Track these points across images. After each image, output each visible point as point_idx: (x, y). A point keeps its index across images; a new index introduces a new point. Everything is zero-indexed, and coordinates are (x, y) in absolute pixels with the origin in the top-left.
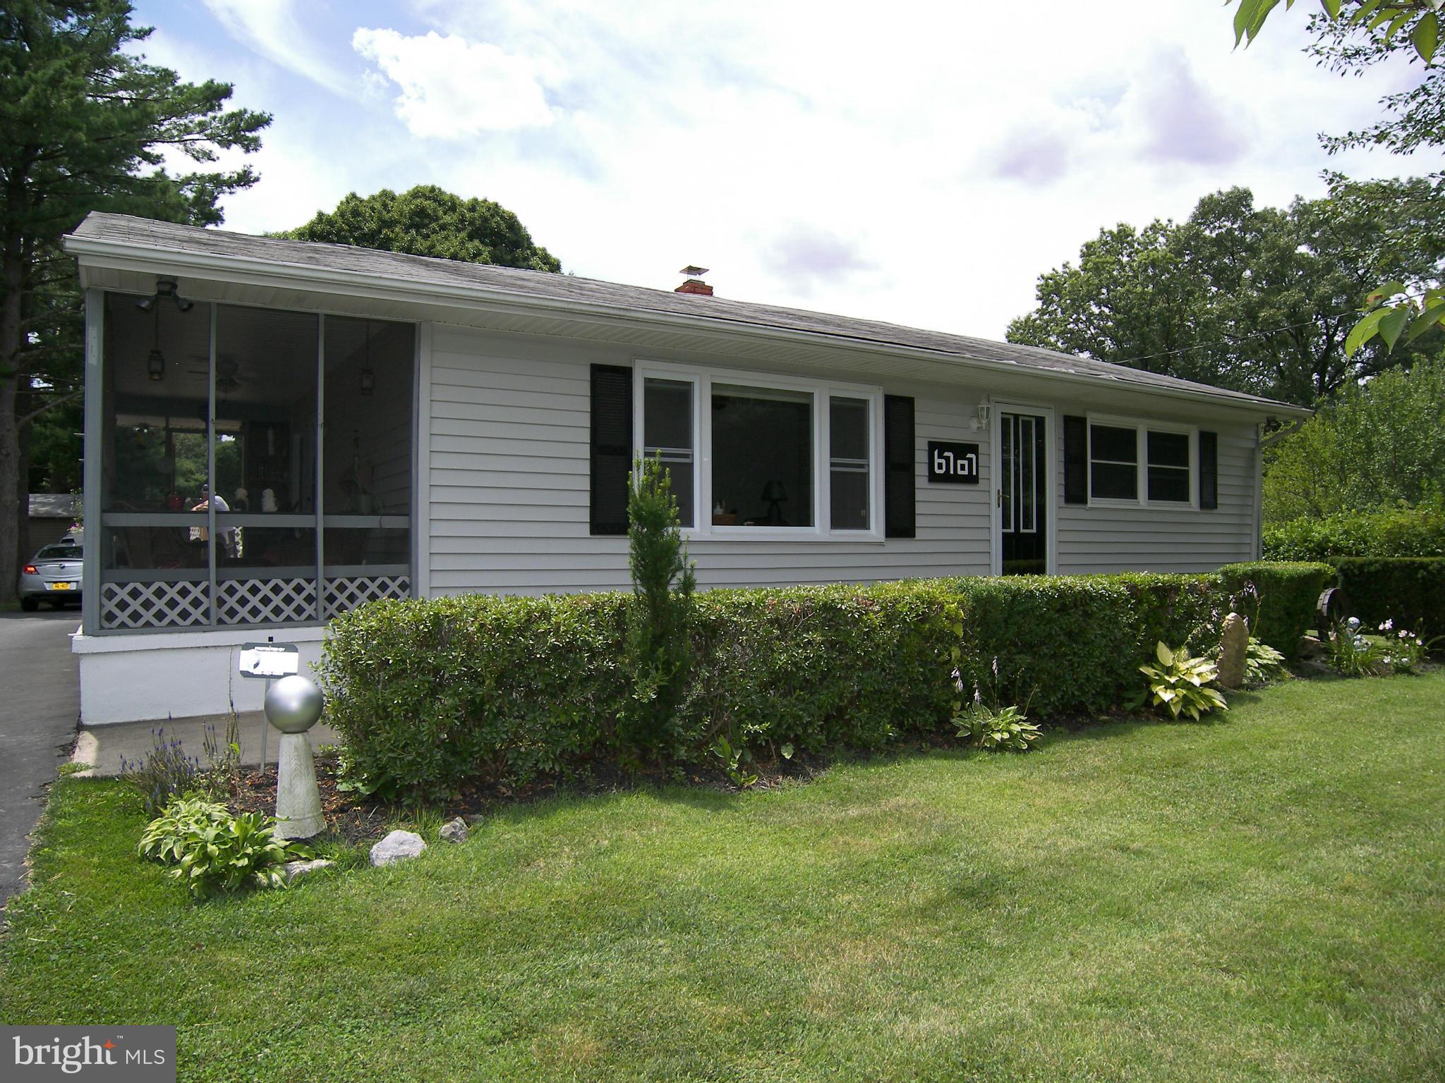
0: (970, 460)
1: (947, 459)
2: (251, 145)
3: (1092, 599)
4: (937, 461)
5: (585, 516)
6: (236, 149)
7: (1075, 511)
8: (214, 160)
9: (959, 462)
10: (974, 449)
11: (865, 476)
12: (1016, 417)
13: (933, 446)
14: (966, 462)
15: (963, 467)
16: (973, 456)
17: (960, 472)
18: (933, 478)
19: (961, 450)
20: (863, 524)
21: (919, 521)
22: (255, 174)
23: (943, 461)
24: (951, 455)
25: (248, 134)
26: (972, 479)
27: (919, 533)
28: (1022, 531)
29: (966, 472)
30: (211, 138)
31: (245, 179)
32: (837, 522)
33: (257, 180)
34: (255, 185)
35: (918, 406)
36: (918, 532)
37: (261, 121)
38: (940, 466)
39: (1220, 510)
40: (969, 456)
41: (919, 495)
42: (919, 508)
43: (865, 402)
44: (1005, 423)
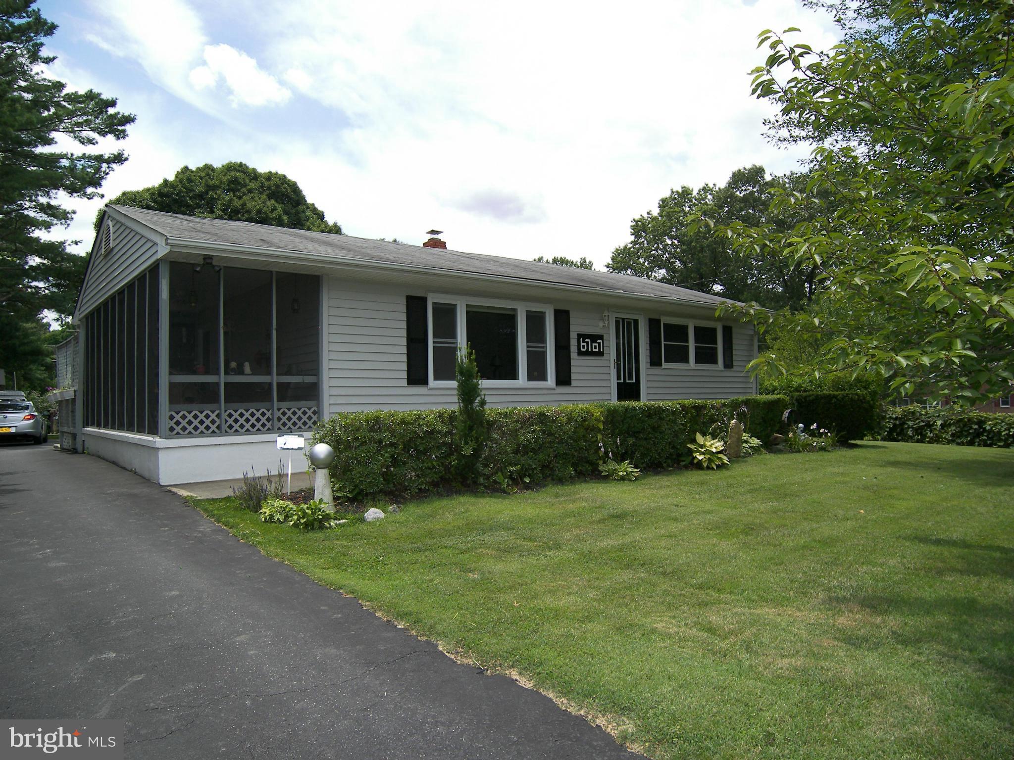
0: (599, 344)
1: (587, 343)
3: (663, 411)
4: (582, 344)
5: (404, 375)
6: (110, 137)
7: (656, 370)
8: (94, 144)
9: (594, 345)
10: (601, 337)
11: (544, 353)
12: (623, 319)
13: (580, 336)
14: (597, 345)
15: (595, 347)
16: (601, 341)
17: (594, 350)
18: (580, 353)
19: (594, 338)
20: (544, 378)
21: (573, 377)
22: (125, 156)
23: (585, 344)
24: (589, 340)
25: (119, 128)
26: (600, 354)
27: (574, 383)
28: (627, 381)
29: (597, 350)
31: (119, 159)
32: (530, 378)
33: (126, 159)
34: (126, 163)
35: (571, 315)
36: (573, 382)
38: (584, 347)
39: (735, 369)
40: (598, 341)
41: (573, 363)
42: (573, 370)
43: (544, 313)
44: (617, 322)
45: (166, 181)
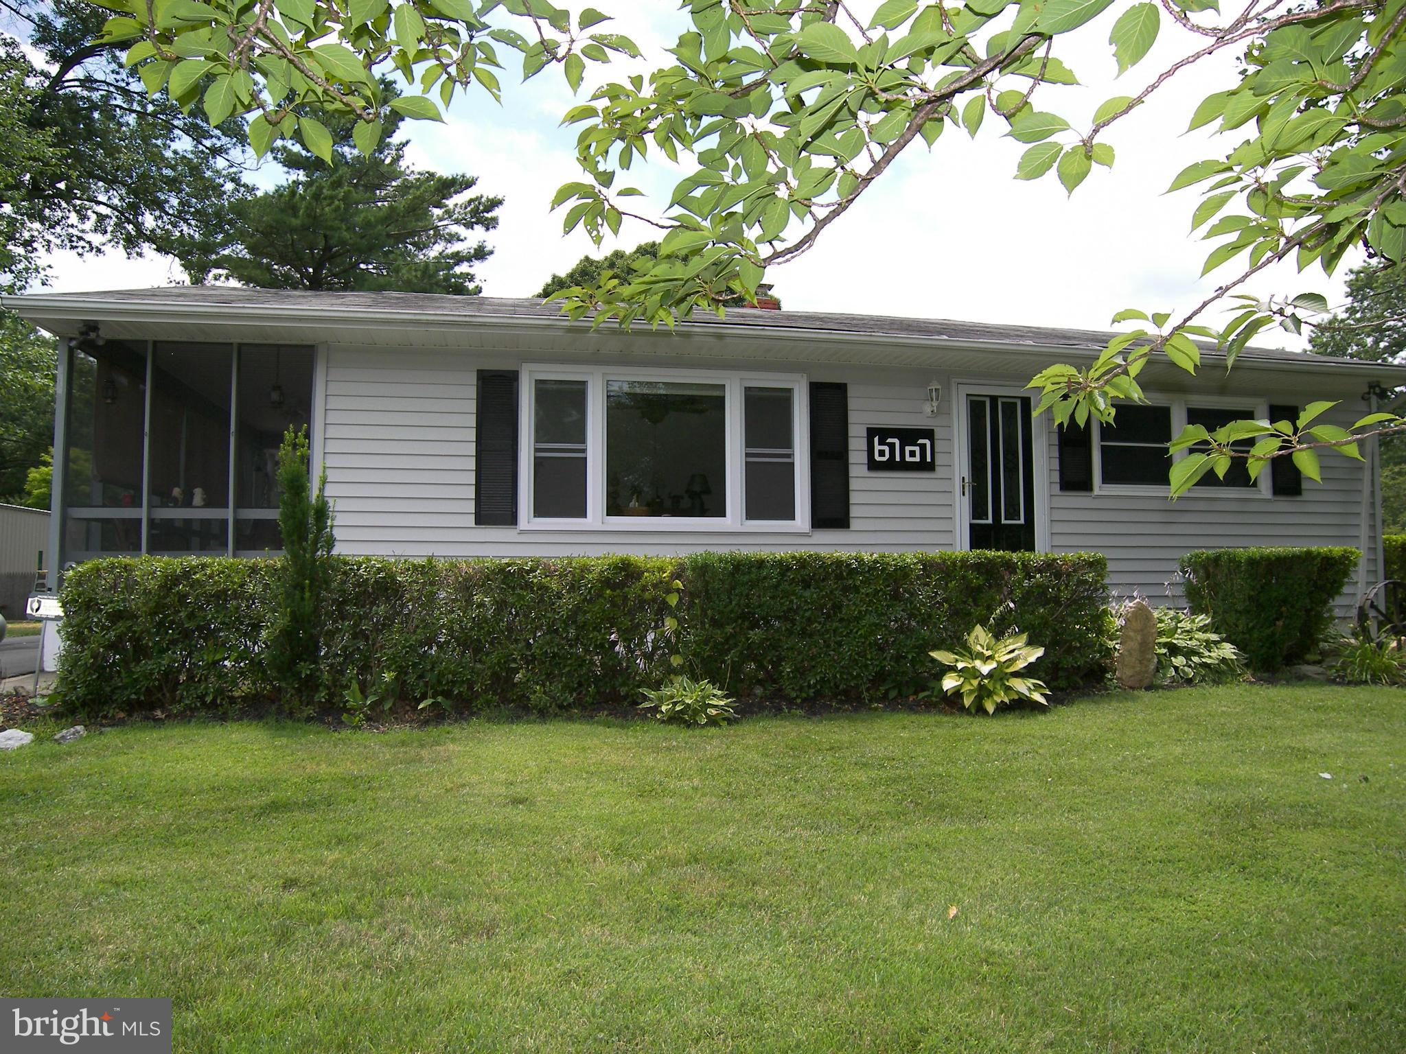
0: (923, 447)
1: (892, 446)
2: (490, 224)
4: (877, 447)
5: (471, 507)
6: (479, 228)
7: (1076, 500)
8: (462, 240)
9: (908, 449)
10: (929, 434)
11: (791, 466)
12: (994, 399)
13: (871, 433)
14: (917, 449)
15: (912, 454)
16: (927, 442)
17: (908, 459)
18: (873, 465)
19: (909, 436)
20: (788, 513)
21: (854, 511)
22: (487, 249)
23: (886, 449)
24: (896, 441)
25: (486, 215)
26: (926, 466)
27: (854, 524)
28: (1003, 522)
29: (917, 459)
30: (457, 222)
31: (481, 254)
32: (753, 512)
33: (491, 253)
34: (490, 258)
35: (852, 392)
36: (852, 521)
37: (495, 203)
38: (882, 453)
39: (1306, 496)
40: (921, 441)
41: (854, 484)
42: (854, 498)
43: (790, 391)
44: (976, 408)
45: (554, 277)
